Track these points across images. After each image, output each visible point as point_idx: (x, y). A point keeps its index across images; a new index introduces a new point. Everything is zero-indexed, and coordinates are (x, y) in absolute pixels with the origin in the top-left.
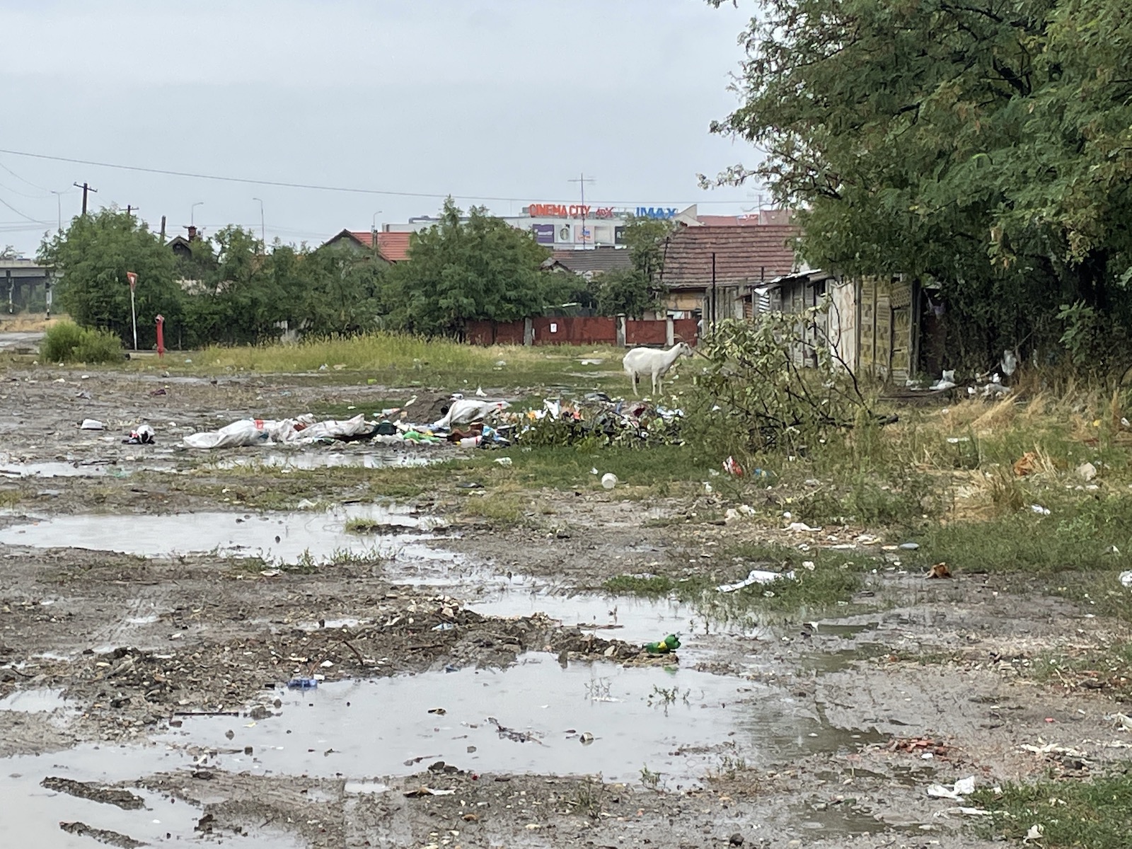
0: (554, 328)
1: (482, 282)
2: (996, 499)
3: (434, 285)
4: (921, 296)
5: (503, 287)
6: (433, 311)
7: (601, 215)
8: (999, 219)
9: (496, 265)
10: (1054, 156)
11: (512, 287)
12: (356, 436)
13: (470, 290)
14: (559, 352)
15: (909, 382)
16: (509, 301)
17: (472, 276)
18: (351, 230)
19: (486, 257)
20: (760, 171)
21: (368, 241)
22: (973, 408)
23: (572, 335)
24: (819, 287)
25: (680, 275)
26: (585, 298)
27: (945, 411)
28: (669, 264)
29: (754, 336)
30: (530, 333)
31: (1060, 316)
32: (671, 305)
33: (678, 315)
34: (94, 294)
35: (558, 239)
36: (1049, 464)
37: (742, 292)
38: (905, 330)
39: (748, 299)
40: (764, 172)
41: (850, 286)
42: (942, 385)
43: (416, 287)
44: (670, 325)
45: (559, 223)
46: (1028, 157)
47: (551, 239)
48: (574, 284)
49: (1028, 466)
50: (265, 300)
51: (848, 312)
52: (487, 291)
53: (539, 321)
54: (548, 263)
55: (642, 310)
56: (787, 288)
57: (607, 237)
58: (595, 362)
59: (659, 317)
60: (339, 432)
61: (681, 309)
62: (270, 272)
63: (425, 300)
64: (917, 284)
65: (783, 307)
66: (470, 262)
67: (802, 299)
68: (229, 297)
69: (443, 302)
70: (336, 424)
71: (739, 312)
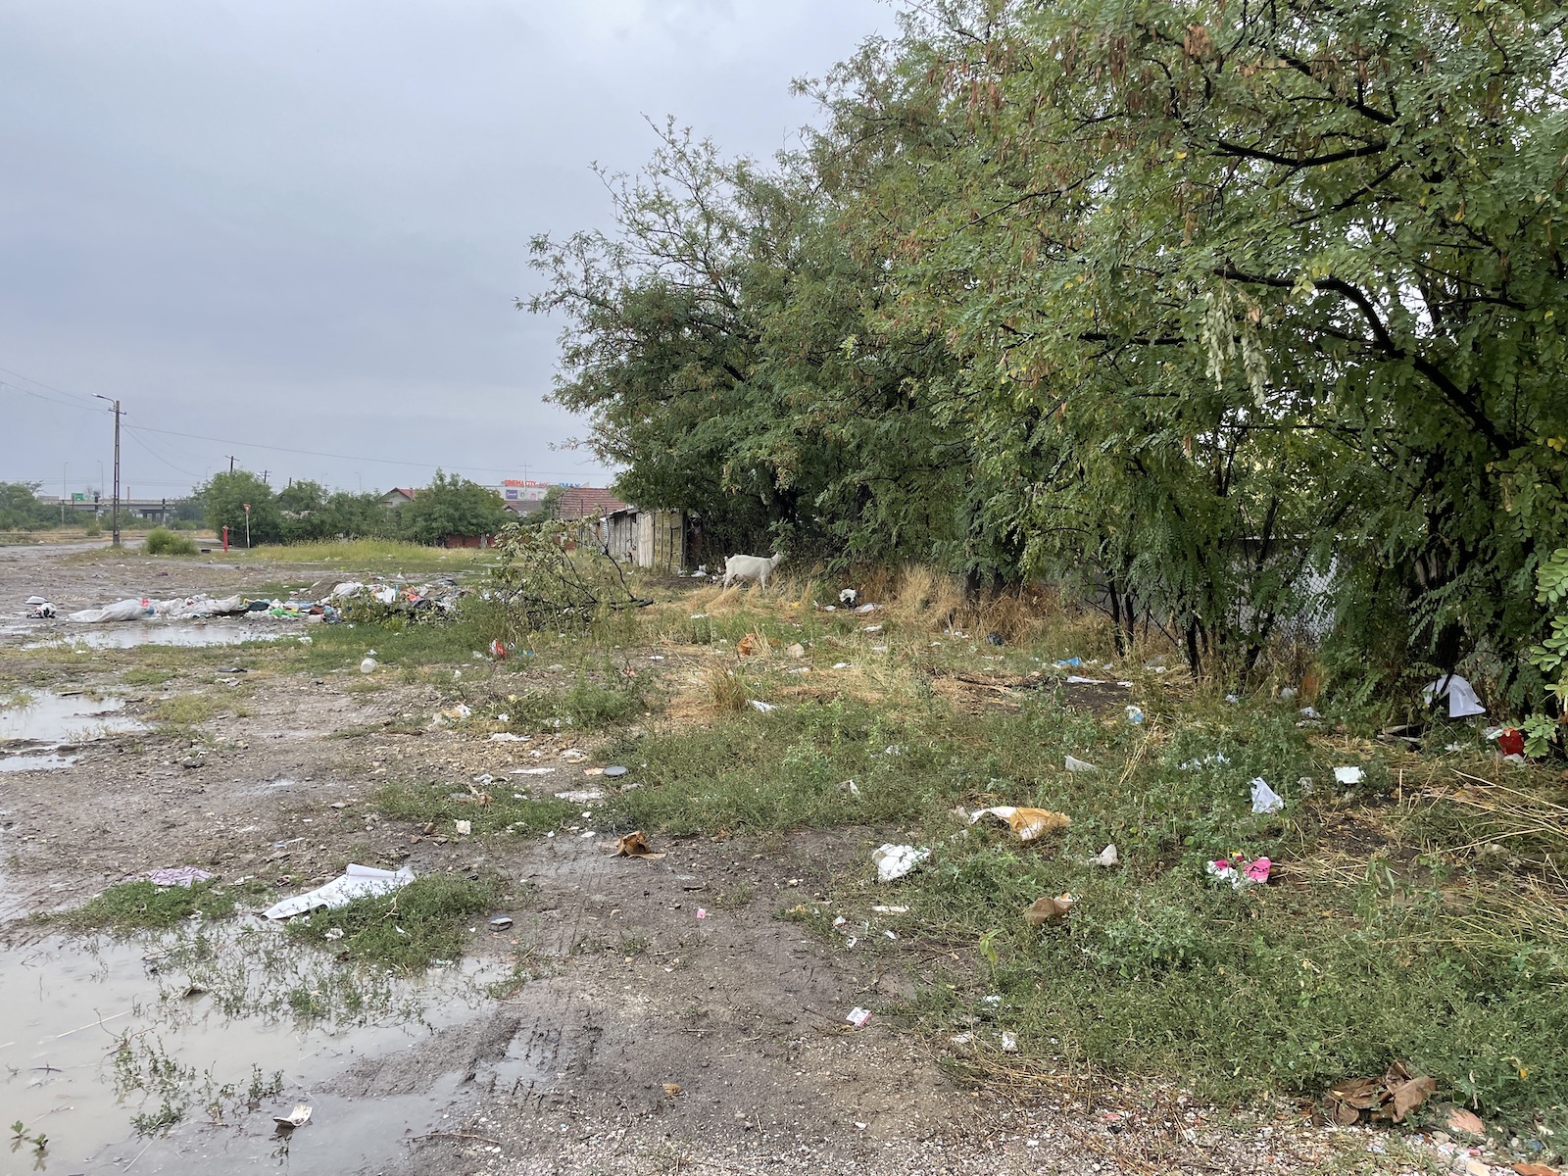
1: (457, 514)
2: (719, 697)
3: (430, 515)
4: (687, 521)
5: (469, 517)
6: (429, 530)
8: (728, 459)
9: (465, 506)
10: (766, 418)
11: (474, 517)
12: (232, 613)
13: (450, 518)
15: (680, 572)
16: (473, 525)
17: (451, 511)
18: (399, 488)
19: (459, 500)
20: (587, 442)
21: (408, 494)
22: (711, 592)
24: (633, 516)
25: (570, 513)
27: (695, 592)
28: (563, 507)
30: (484, 542)
31: (771, 529)
34: (225, 516)
36: (766, 644)
37: (596, 520)
38: (678, 542)
39: (598, 524)
40: (590, 442)
41: (649, 516)
42: (698, 574)
43: (420, 516)
45: (522, 490)
46: (749, 417)
47: (516, 497)
49: (749, 645)
50: (329, 521)
51: (649, 531)
52: (460, 519)
54: (504, 507)
56: (617, 518)
57: (541, 496)
60: (217, 609)
62: (333, 507)
63: (424, 524)
64: (685, 514)
65: (615, 529)
66: (450, 504)
67: (625, 524)
68: (308, 520)
69: (434, 525)
70: (215, 602)
71: (593, 531)
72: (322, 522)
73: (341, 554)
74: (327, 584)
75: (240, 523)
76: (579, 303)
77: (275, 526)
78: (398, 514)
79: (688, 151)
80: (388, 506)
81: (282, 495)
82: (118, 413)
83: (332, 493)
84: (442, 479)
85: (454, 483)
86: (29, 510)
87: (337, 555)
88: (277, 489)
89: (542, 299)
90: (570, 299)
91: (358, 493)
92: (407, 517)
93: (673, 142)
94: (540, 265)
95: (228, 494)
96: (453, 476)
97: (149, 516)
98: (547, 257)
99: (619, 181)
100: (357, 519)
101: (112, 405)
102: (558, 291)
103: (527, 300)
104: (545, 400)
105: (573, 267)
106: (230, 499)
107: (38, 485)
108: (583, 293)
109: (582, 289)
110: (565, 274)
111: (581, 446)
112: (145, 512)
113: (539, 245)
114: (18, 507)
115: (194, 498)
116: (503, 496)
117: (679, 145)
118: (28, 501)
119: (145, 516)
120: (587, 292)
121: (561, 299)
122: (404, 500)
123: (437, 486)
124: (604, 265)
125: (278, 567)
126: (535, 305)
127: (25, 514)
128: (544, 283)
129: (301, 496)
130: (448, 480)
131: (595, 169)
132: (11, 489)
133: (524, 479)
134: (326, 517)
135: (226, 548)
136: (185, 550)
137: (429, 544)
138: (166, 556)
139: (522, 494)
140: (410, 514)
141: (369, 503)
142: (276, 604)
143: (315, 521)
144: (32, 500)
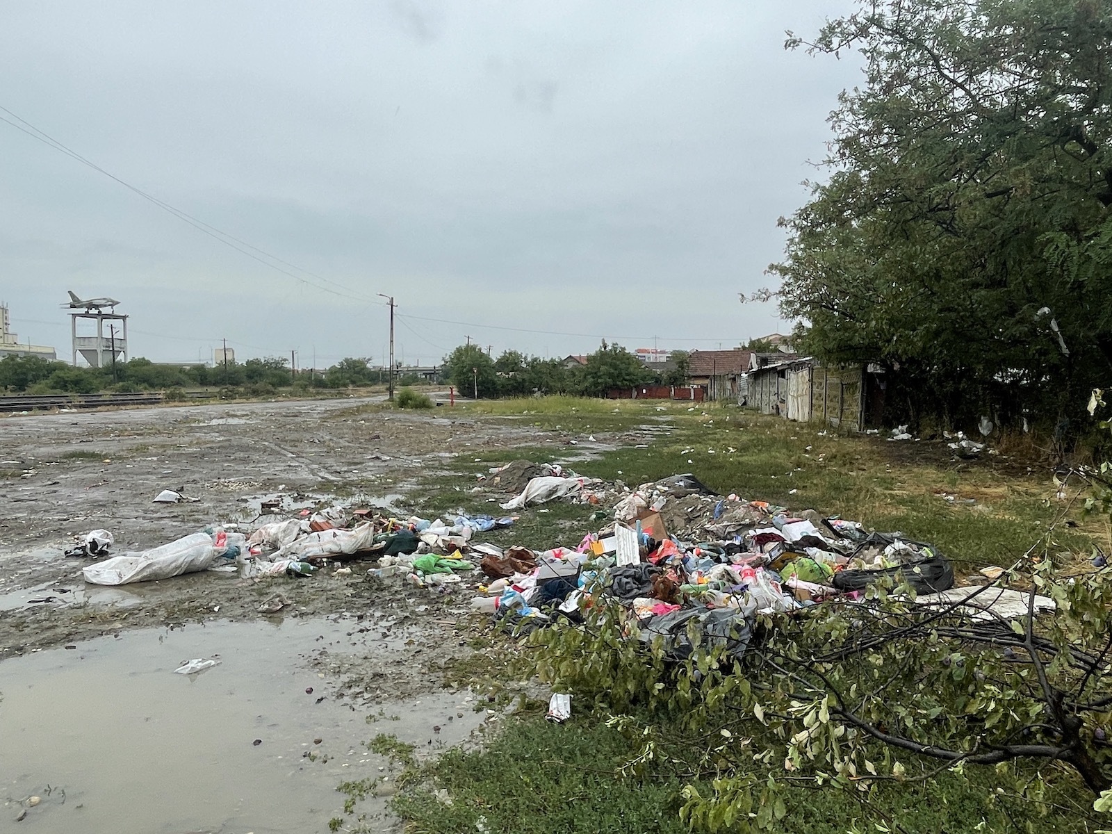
0: (644, 391)
1: (616, 373)
3: (596, 373)
4: (868, 377)
5: (624, 374)
6: (596, 384)
7: (662, 352)
9: (621, 366)
11: (628, 375)
13: (611, 375)
14: (646, 403)
16: (626, 380)
17: (612, 371)
18: (573, 355)
19: (617, 363)
20: (780, 292)
23: (652, 394)
25: (696, 370)
26: (658, 380)
28: (691, 366)
30: (634, 394)
32: (692, 382)
33: (695, 386)
34: (462, 377)
35: (647, 360)
38: (852, 398)
39: (734, 379)
41: (806, 372)
43: (589, 374)
44: (692, 391)
45: (649, 355)
47: (644, 360)
48: (653, 374)
50: (528, 379)
52: (618, 376)
53: (639, 389)
54: (643, 367)
55: (680, 385)
56: (759, 374)
57: (664, 360)
58: (664, 409)
59: (686, 387)
61: (696, 384)
62: (530, 368)
63: (592, 380)
64: (864, 370)
65: (755, 383)
66: (612, 365)
67: (770, 380)
68: (514, 378)
69: (600, 381)
70: (335, 535)
71: (729, 385)
72: (523, 380)
73: (536, 409)
74: (519, 468)
75: (471, 382)
77: (494, 383)
78: (573, 373)
80: (566, 368)
81: (498, 362)
82: (392, 306)
83: (529, 359)
84: (605, 348)
85: (614, 350)
86: (364, 375)
87: (533, 409)
88: (495, 356)
92: (579, 375)
95: (463, 362)
96: (613, 344)
100: (546, 378)
101: (388, 301)
106: (465, 365)
107: (369, 359)
109: (889, 19)
111: (773, 298)
114: (358, 373)
116: (640, 359)
118: (363, 369)
121: (863, 32)
122: (575, 364)
123: (601, 351)
125: (486, 422)
126: (825, 41)
127: (361, 377)
129: (510, 362)
130: (609, 348)
133: (650, 348)
134: (526, 376)
135: (452, 402)
136: (423, 405)
137: (597, 396)
138: (408, 410)
139: (649, 358)
140: (583, 374)
141: (554, 366)
142: (433, 533)
143: (520, 380)
144: (365, 368)
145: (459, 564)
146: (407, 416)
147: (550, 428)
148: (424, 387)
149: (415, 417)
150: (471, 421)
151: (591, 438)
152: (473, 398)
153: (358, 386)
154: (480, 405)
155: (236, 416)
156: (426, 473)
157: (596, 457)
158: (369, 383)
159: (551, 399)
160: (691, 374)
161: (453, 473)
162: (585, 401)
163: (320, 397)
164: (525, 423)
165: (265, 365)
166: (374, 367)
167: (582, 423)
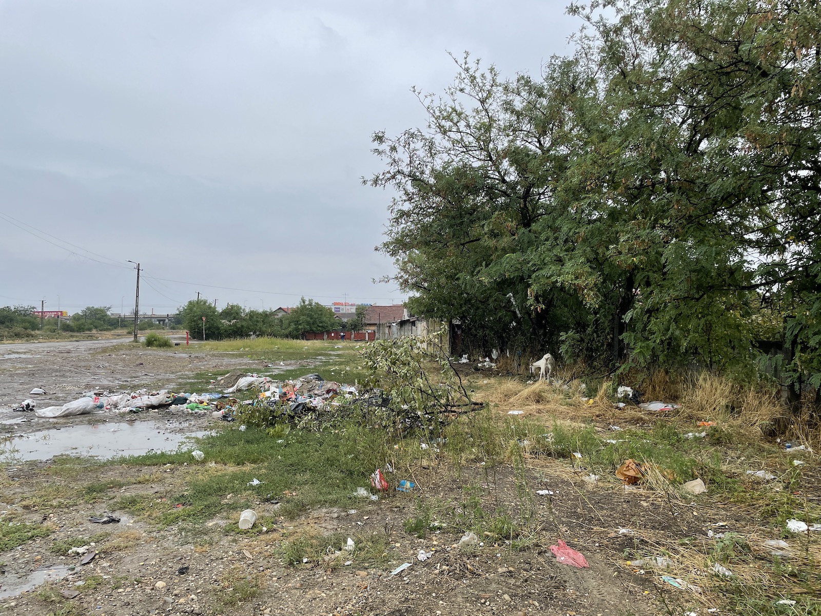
0: (333, 335)
1: (311, 321)
3: (297, 322)
4: (452, 327)
5: (318, 323)
6: (297, 330)
7: (352, 305)
9: (315, 316)
11: (321, 322)
12: (160, 407)
13: (308, 323)
14: (330, 343)
16: (320, 327)
17: (309, 319)
18: (282, 307)
19: (313, 314)
21: (287, 310)
23: (338, 337)
24: (413, 323)
25: (370, 320)
26: (344, 326)
28: (367, 317)
29: (398, 352)
30: (325, 337)
32: (367, 328)
33: (369, 331)
34: (193, 323)
35: (341, 311)
37: (388, 325)
38: (446, 339)
39: (390, 327)
40: (396, 278)
41: (425, 323)
42: (463, 361)
43: (292, 322)
44: (367, 334)
45: (342, 307)
47: (339, 311)
48: (341, 322)
51: (424, 330)
52: (313, 324)
53: (329, 333)
54: (334, 316)
55: (359, 330)
56: (402, 323)
57: (353, 310)
58: (340, 347)
59: (364, 332)
60: (149, 403)
61: (370, 330)
62: (248, 317)
63: (294, 326)
64: (451, 322)
65: (400, 329)
66: (308, 315)
67: (408, 327)
68: (235, 325)
69: (300, 327)
70: (149, 398)
71: (387, 330)
72: (242, 326)
73: (249, 347)
74: (234, 375)
75: (200, 327)
76: (404, 181)
77: (218, 329)
78: (281, 321)
79: (478, 75)
80: (276, 317)
81: (222, 312)
82: (139, 270)
83: (247, 311)
84: (304, 302)
85: (310, 304)
86: (104, 320)
87: (247, 347)
88: (220, 309)
89: (381, 177)
90: (399, 177)
91: (261, 310)
92: (286, 322)
93: (467, 70)
94: (380, 153)
95: (194, 312)
96: (310, 300)
97: (161, 323)
98: (385, 147)
99: (429, 99)
100: (260, 325)
101: (136, 266)
102: (391, 172)
103: (370, 177)
104: (376, 249)
105: (403, 155)
106: (195, 315)
107: (109, 308)
108: (407, 173)
109: (407, 170)
110: (396, 159)
111: (392, 281)
112: (159, 321)
113: (380, 139)
114: (99, 319)
115: (177, 314)
116: (333, 311)
117: (471, 72)
118: (103, 316)
119: (159, 323)
120: (411, 171)
121: (393, 177)
122: (284, 313)
124: (422, 153)
125: (214, 355)
126: (376, 181)
127: (102, 322)
128: (383, 166)
129: (232, 312)
130: (307, 303)
131: (414, 91)
132: (97, 310)
133: (343, 301)
134: (244, 324)
135: (187, 343)
136: (165, 344)
137: (297, 338)
138: (154, 348)
139: (343, 309)
140: (287, 321)
141: (266, 316)
142: (194, 397)
143: (239, 326)
144: (106, 315)
145: (206, 407)
146: (155, 353)
147: (256, 358)
148: (159, 331)
149: (161, 353)
150: (201, 355)
151: (282, 363)
152: (202, 339)
153: (101, 330)
154: (209, 344)
155: (19, 353)
156: (180, 380)
157: (282, 373)
158: (109, 327)
159: (261, 340)
160: (367, 322)
161: (196, 381)
162: (285, 341)
163: (74, 339)
164: (241, 356)
165: (15, 312)
166: (112, 314)
167: (278, 355)
